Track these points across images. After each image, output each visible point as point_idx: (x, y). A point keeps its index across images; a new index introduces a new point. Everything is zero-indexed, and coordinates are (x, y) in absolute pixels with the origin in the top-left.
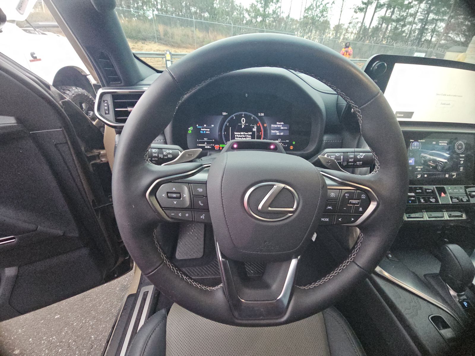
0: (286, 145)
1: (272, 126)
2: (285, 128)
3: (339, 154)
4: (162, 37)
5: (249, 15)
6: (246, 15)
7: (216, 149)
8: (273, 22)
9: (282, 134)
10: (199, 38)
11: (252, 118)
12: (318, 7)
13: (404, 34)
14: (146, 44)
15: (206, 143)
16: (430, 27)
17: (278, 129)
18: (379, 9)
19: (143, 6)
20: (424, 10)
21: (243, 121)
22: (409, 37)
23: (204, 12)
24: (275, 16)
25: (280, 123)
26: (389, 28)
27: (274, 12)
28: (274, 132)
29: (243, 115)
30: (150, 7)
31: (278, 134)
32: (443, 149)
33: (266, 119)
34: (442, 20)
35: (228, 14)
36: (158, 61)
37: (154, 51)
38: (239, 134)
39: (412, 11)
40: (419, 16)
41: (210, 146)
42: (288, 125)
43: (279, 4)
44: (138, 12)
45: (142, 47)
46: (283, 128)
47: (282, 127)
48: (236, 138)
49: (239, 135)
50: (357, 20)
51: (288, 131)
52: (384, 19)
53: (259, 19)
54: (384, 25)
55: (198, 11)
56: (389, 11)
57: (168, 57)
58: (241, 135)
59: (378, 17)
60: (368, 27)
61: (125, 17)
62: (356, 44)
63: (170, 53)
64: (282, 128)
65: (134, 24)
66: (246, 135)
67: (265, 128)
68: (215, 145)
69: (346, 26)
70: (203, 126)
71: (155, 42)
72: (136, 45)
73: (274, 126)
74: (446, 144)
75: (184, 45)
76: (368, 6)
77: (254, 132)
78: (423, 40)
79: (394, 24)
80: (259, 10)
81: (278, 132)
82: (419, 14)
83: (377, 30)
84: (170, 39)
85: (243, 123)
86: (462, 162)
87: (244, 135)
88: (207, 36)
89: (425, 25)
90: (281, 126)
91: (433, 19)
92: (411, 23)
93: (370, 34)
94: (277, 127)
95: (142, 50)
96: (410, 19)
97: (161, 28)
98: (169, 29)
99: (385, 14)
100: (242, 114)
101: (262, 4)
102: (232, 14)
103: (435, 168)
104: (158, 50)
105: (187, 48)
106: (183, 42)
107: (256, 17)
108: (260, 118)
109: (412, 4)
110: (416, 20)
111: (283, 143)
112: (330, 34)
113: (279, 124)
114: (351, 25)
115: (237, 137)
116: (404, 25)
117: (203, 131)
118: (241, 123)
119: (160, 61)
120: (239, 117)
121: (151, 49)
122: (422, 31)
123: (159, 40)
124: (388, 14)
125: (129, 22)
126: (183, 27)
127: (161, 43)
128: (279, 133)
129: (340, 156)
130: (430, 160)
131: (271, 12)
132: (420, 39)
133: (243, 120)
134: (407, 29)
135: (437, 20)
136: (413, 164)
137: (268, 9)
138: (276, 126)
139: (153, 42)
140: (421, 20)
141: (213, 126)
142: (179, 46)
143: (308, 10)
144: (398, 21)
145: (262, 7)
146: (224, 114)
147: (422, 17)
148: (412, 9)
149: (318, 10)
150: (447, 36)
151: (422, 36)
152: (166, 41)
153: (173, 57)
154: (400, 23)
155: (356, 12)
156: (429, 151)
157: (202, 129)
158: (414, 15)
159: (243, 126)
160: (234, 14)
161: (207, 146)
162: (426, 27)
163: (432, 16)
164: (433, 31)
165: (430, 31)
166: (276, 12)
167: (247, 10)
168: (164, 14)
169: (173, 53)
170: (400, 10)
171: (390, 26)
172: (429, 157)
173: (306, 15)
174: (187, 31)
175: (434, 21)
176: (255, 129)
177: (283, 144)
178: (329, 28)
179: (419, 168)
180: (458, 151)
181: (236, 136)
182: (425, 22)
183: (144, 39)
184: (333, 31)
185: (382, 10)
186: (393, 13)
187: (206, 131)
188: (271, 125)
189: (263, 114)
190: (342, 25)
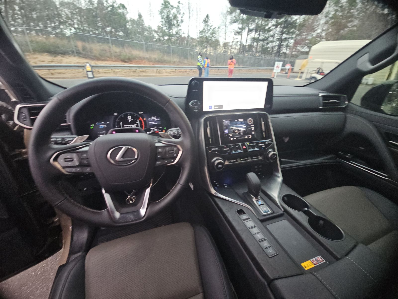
0: (161, 130)
1: (149, 119)
2: (158, 120)
3: (175, 131)
4: (81, 51)
5: (158, 35)
6: (155, 35)
8: (177, 40)
9: (156, 123)
10: (116, 52)
11: (135, 115)
12: (209, 30)
13: (269, 49)
14: (66, 58)
16: (285, 44)
17: (153, 121)
18: (250, 33)
19: (59, 25)
20: (279, 32)
22: (272, 51)
23: (119, 32)
24: (178, 36)
26: (259, 46)
27: (177, 33)
28: (151, 123)
30: (67, 27)
31: (154, 124)
32: (241, 123)
33: (144, 115)
34: (292, 38)
35: (139, 33)
36: (78, 72)
37: (74, 63)
39: (271, 33)
40: (277, 36)
42: (160, 118)
43: (180, 28)
44: (56, 31)
45: (61, 60)
49: (127, 127)
50: (237, 40)
51: (160, 122)
52: (254, 39)
53: (166, 38)
54: (255, 44)
55: (113, 31)
56: (257, 34)
57: (89, 69)
58: (129, 126)
59: (250, 38)
60: (245, 44)
61: (43, 35)
62: (239, 56)
63: (90, 65)
64: (156, 120)
65: (52, 41)
66: (133, 126)
67: (145, 121)
69: (230, 44)
70: (102, 123)
71: (75, 56)
72: (55, 58)
74: (243, 121)
75: (103, 58)
76: (242, 31)
77: (137, 124)
78: (281, 52)
79: (262, 43)
80: (165, 31)
82: (276, 35)
83: (251, 46)
84: (89, 53)
85: (130, 119)
86: (253, 129)
87: (131, 126)
88: (123, 51)
89: (281, 42)
91: (286, 38)
92: (272, 42)
93: (247, 49)
95: (61, 62)
96: (271, 39)
97: (80, 44)
98: (87, 45)
99: (255, 36)
100: (128, 114)
101: (166, 27)
102: (144, 34)
103: (239, 134)
104: (78, 63)
105: (106, 61)
106: (101, 56)
107: (163, 36)
108: (141, 115)
109: (271, 29)
110: (275, 39)
111: (158, 129)
112: (221, 50)
113: (153, 118)
114: (234, 43)
116: (268, 44)
117: (102, 126)
119: (81, 72)
120: (126, 116)
121: (71, 62)
122: (280, 46)
123: (78, 54)
124: (257, 36)
125: (47, 39)
126: (100, 44)
127: (81, 57)
129: (175, 132)
130: (236, 130)
131: (174, 33)
132: (279, 52)
133: (129, 117)
134: (270, 45)
135: (289, 38)
136: (227, 133)
137: (171, 31)
138: (151, 119)
139: (72, 56)
140: (278, 39)
141: (108, 122)
142: (98, 59)
143: (201, 32)
144: (263, 40)
145: (167, 29)
146: (116, 114)
147: (278, 37)
148: (271, 32)
149: (209, 33)
150: (296, 49)
151: (280, 50)
152: (85, 55)
153: (93, 68)
154: (265, 41)
155: (235, 34)
156: (234, 125)
157: (100, 125)
158: (273, 36)
159: (130, 121)
160: (145, 34)
162: (282, 44)
163: (284, 36)
164: (287, 46)
165: (285, 46)
166: (178, 32)
167: (155, 31)
168: (81, 33)
169: (93, 65)
170: (264, 33)
171: (259, 44)
172: (235, 128)
173: (201, 35)
174: (105, 46)
175: (286, 39)
176: (138, 122)
178: (219, 45)
179: (231, 135)
180: (250, 124)
182: (281, 40)
183: (64, 53)
184: (223, 47)
185: (252, 33)
186: (259, 35)
187: (104, 126)
189: (142, 113)
190: (228, 43)
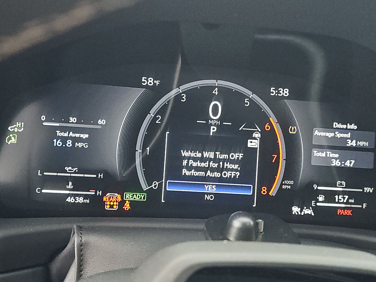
0: (364, 206)
1: (316, 133)
2: (362, 143)
7: (107, 208)
9: (350, 163)
11: (247, 103)
15: (70, 186)
17: (338, 146)
21: (215, 113)
25: (345, 126)
28: (324, 155)
29: (216, 92)
31: (337, 163)
33: (295, 110)
38: (199, 155)
41: (85, 197)
42: (372, 135)
46: (354, 144)
47: (352, 139)
48: (184, 171)
49: (195, 159)
51: (371, 155)
58: (203, 159)
66: (224, 160)
67: (291, 141)
68: (104, 194)
70: (68, 121)
73: (323, 134)
77: (250, 153)
81: (337, 156)
85: (215, 118)
87: (215, 160)
90: (349, 135)
94: (334, 137)
100: (213, 87)
108: (276, 103)
111: (351, 195)
113: (341, 130)
115: (190, 168)
117: (64, 140)
118: (208, 118)
120: (201, 98)
128: (342, 159)
133: (215, 107)
138: (331, 135)
157: (59, 133)
159: (213, 130)
161: (75, 196)
176: (254, 144)
177: (352, 201)
181: (185, 163)
187: (75, 140)
188: (312, 133)
